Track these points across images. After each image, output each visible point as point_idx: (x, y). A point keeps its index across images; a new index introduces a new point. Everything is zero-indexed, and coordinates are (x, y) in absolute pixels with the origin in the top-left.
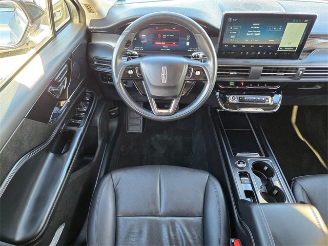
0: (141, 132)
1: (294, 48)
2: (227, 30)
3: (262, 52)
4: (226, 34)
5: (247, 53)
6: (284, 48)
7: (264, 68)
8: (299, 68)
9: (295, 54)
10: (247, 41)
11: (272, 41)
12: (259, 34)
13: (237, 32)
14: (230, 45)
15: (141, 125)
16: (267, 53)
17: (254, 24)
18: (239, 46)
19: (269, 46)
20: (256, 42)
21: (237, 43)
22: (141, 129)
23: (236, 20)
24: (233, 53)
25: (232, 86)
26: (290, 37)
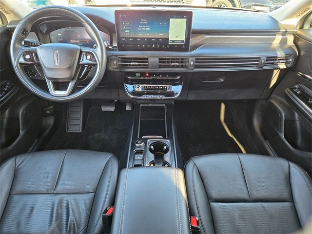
0: (81, 131)
1: (182, 41)
2: (121, 25)
3: (156, 45)
4: (121, 28)
5: (144, 46)
6: (173, 41)
7: (160, 59)
8: (190, 59)
9: (184, 47)
10: (140, 35)
11: (161, 35)
12: (149, 29)
13: (130, 27)
14: (127, 39)
15: (81, 125)
16: (161, 45)
17: (142, 20)
18: (135, 39)
19: (160, 40)
20: (148, 35)
21: (132, 36)
22: (81, 129)
23: (126, 16)
24: (131, 46)
25: (138, 77)
26: (176, 31)
